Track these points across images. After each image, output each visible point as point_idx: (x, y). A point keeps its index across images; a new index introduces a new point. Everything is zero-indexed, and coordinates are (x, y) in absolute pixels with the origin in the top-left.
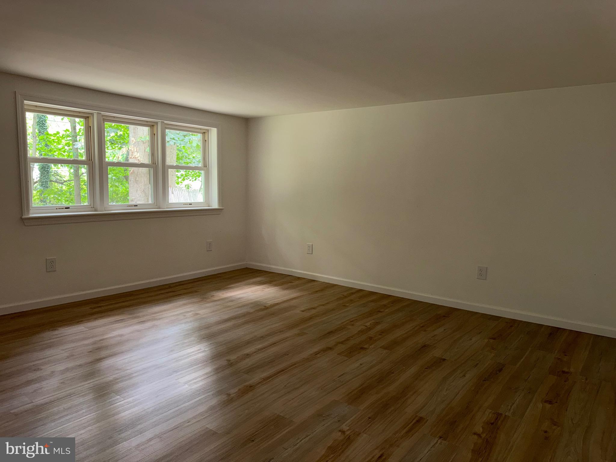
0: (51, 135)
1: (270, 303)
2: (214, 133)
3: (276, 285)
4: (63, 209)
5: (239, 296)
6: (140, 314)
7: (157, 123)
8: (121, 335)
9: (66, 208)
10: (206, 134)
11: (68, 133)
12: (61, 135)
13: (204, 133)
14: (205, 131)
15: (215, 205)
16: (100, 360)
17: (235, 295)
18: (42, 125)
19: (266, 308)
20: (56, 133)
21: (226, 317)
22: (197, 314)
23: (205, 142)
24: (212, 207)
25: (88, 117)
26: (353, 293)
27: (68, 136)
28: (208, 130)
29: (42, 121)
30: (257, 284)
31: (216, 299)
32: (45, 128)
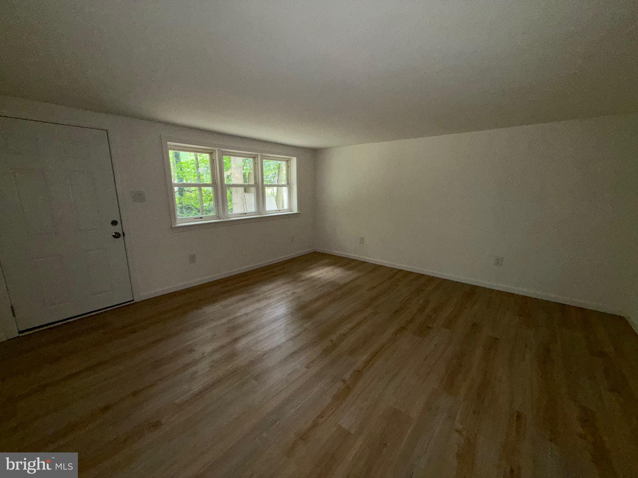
0: (183, 163)
1: (342, 282)
2: (294, 161)
3: (340, 266)
4: (198, 218)
5: (318, 277)
6: (256, 293)
7: (257, 155)
8: (247, 314)
9: (200, 218)
10: (289, 162)
11: (193, 162)
12: (189, 163)
13: (288, 161)
14: (288, 160)
15: (295, 211)
16: (236, 340)
17: (316, 275)
18: (177, 157)
19: (341, 287)
20: (186, 162)
21: (316, 296)
22: (294, 293)
23: (288, 167)
24: (293, 212)
25: (212, 153)
26: (397, 273)
27: (193, 164)
28: (290, 159)
29: (177, 155)
30: (327, 265)
31: (303, 278)
32: (179, 159)
